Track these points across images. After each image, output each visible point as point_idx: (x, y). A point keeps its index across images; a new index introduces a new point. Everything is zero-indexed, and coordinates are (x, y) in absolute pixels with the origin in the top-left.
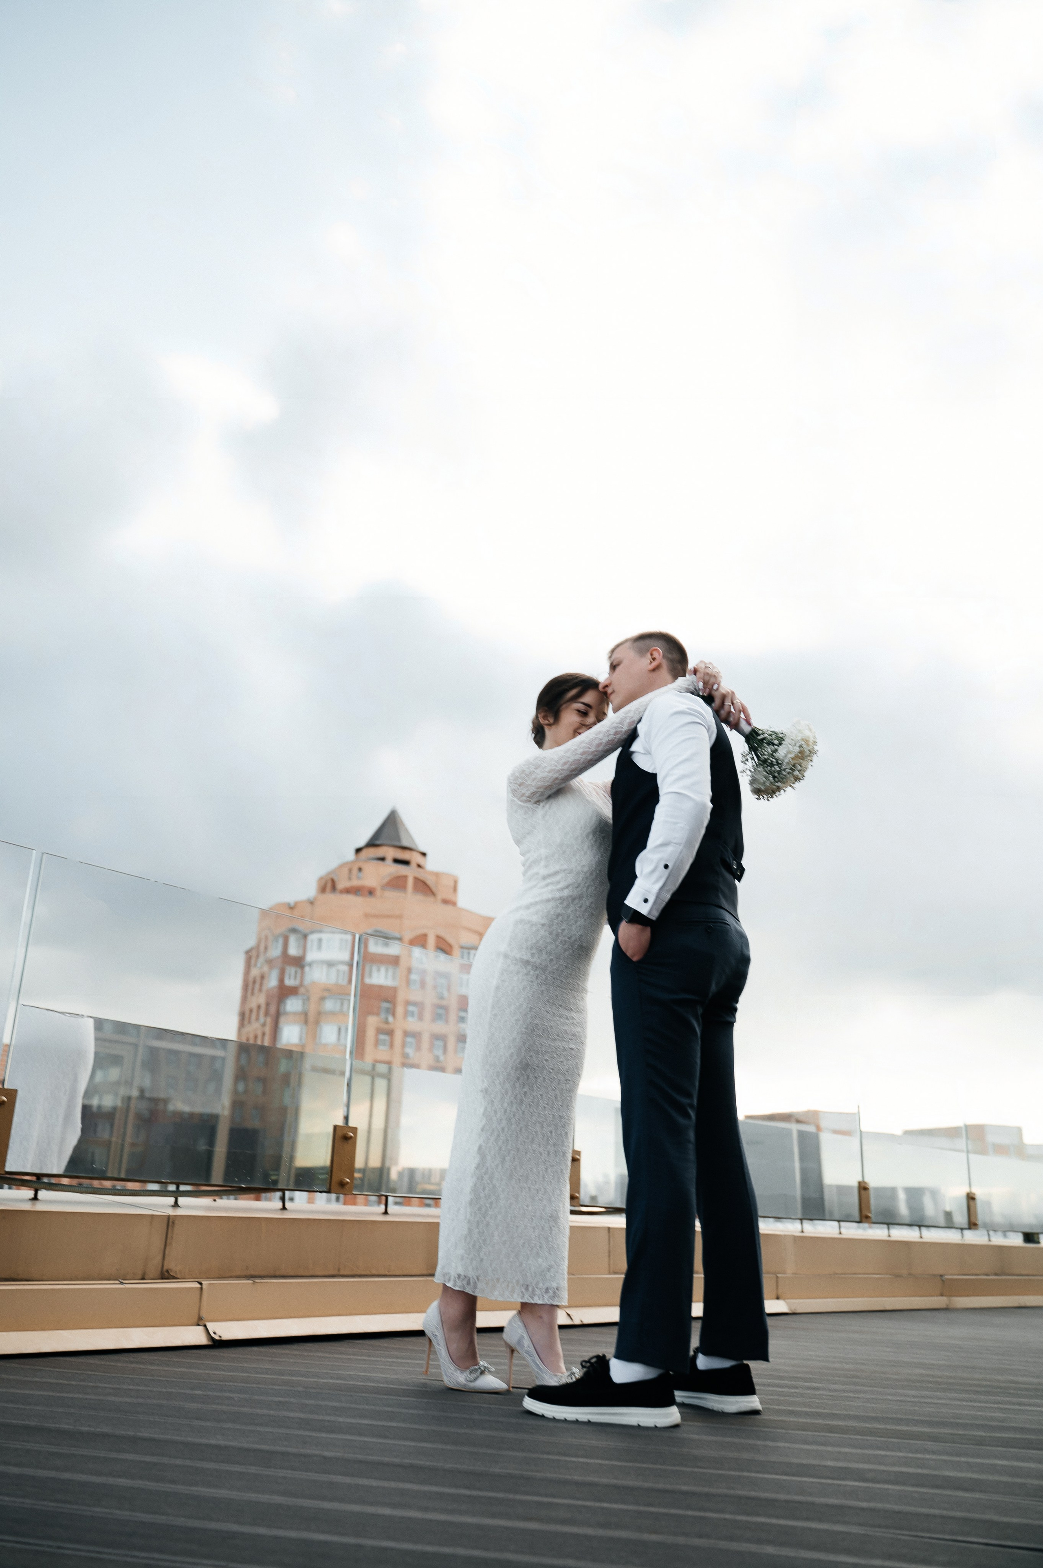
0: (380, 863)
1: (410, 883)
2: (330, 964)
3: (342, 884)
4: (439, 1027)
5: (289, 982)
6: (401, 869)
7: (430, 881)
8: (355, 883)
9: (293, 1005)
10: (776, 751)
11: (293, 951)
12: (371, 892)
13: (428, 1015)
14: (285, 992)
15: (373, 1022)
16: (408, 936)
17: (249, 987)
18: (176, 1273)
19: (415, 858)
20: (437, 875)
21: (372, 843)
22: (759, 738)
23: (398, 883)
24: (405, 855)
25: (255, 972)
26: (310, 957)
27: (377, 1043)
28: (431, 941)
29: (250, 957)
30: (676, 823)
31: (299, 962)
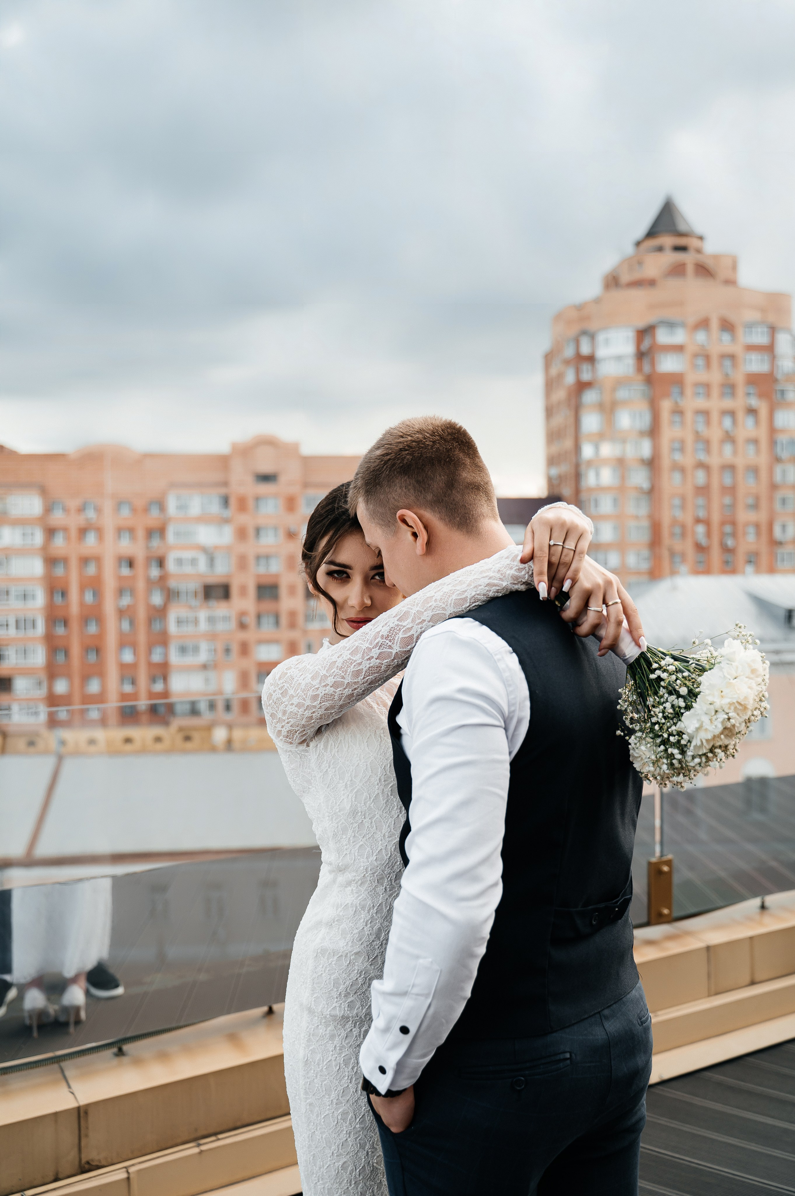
0: (658, 254)
1: (690, 269)
2: (619, 358)
3: (625, 278)
4: (728, 403)
5: (586, 376)
6: (680, 256)
7: (710, 263)
8: (637, 275)
9: (590, 397)
10: (678, 715)
11: (585, 349)
12: (651, 283)
13: (715, 392)
14: (582, 386)
15: (666, 405)
16: (691, 320)
17: (550, 385)
18: (99, 1161)
19: (692, 243)
20: (716, 257)
21: (651, 234)
22: (653, 676)
23: (678, 270)
24: (681, 241)
25: (554, 371)
26: (601, 352)
27: (672, 423)
28: (715, 324)
29: (549, 358)
30: (418, 957)
31: (591, 359)
